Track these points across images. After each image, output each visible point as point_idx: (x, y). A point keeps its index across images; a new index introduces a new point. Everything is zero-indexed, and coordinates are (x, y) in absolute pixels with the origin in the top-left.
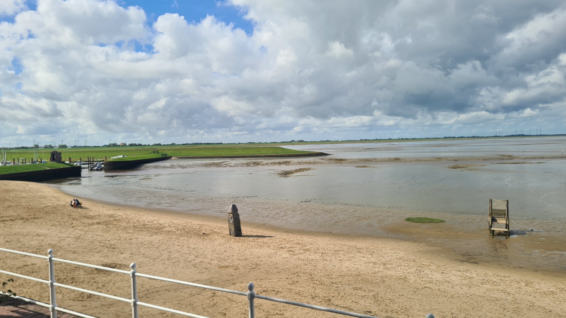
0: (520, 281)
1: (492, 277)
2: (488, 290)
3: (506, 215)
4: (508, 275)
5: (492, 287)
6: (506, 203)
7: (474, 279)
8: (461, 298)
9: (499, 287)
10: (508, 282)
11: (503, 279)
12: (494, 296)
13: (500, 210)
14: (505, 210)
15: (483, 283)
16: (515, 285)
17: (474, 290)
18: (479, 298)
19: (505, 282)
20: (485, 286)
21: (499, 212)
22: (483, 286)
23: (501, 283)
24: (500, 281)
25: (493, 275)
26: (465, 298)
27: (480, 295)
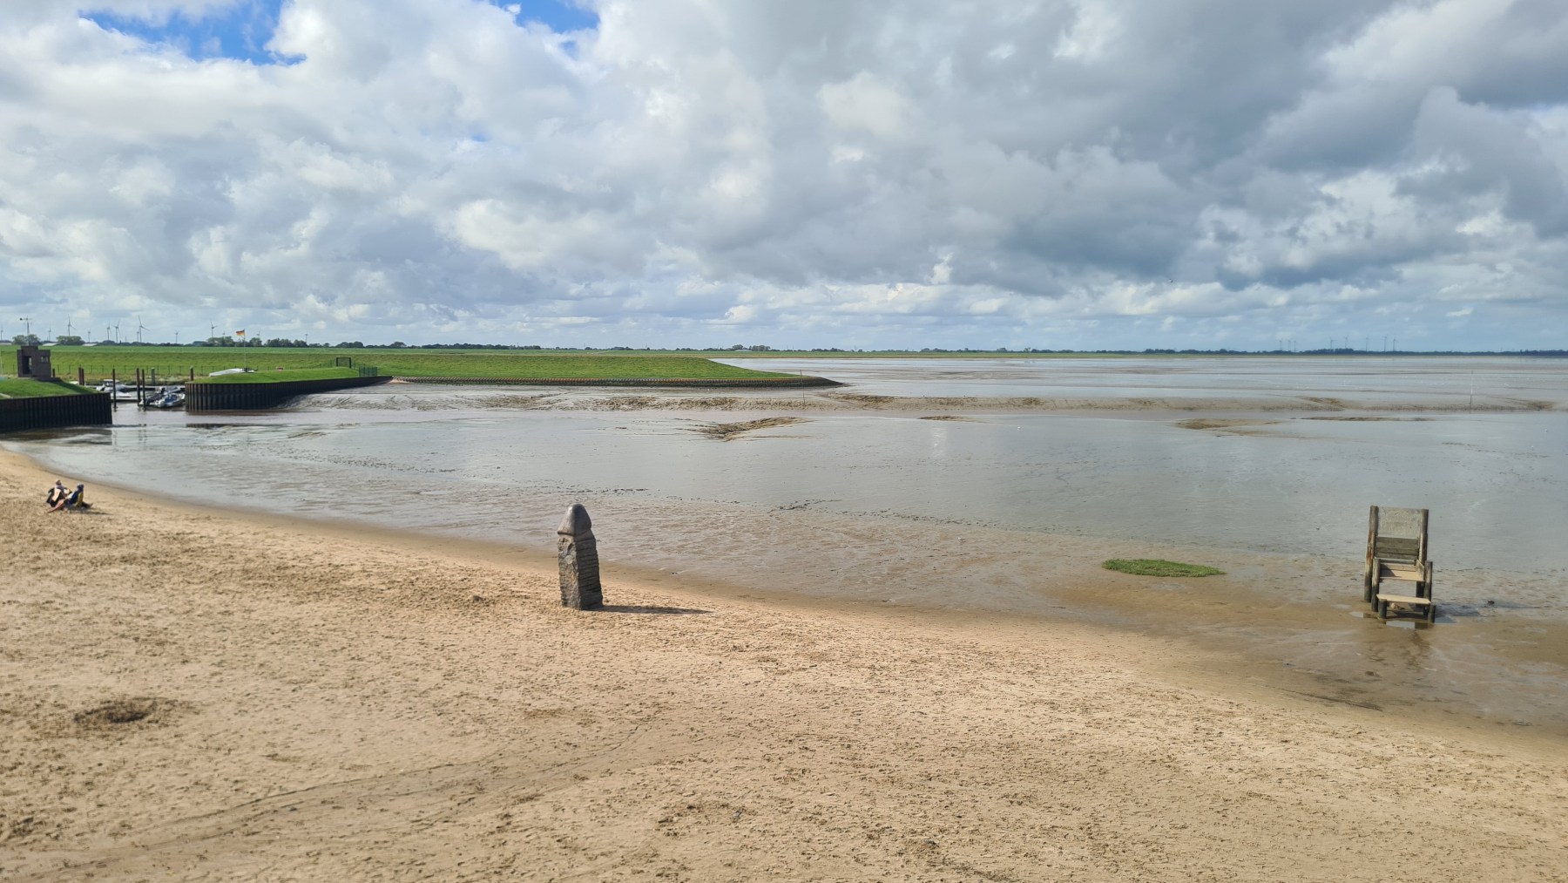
0: (1545, 773)
1: (1451, 758)
2: (1460, 803)
3: (1418, 555)
4: (1494, 750)
5: (1471, 797)
6: (1420, 517)
7: (1394, 763)
8: (1390, 836)
9: (1493, 795)
10: (1511, 777)
11: (1486, 762)
12: (1497, 829)
13: (1400, 541)
14: (1417, 542)
15: (1432, 779)
16: (1539, 788)
17: (1417, 805)
18: (1452, 840)
19: (1500, 775)
20: (1447, 791)
21: (1399, 546)
22: (1439, 788)
23: (1490, 780)
24: (1481, 772)
25: (1451, 751)
26: (1401, 837)
27: (1447, 825)
